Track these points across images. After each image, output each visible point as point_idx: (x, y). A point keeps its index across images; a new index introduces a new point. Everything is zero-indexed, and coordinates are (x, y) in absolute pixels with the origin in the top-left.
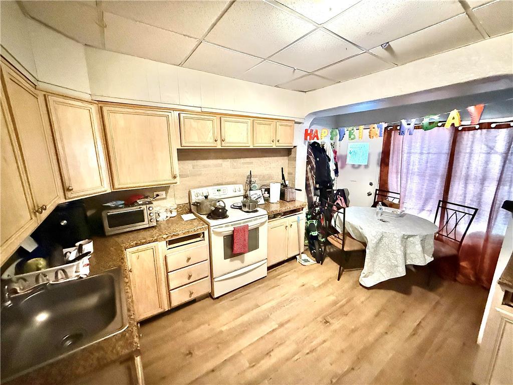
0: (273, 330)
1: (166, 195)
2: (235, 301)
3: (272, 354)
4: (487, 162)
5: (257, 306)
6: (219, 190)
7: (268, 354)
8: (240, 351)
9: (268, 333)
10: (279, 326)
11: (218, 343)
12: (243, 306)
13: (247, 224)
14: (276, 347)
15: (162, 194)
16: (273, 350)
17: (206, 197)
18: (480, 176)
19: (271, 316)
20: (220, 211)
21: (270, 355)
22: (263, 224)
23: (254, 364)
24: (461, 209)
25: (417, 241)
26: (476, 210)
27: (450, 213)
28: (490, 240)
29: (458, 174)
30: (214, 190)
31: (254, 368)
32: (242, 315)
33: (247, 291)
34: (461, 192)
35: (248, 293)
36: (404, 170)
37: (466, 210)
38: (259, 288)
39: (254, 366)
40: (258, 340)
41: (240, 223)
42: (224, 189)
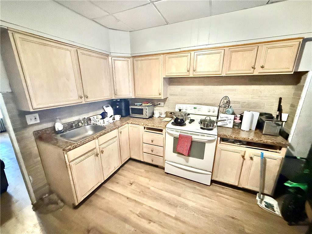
0: (169, 216)
1: (164, 105)
2: (173, 182)
3: (152, 223)
5: (179, 195)
6: (196, 108)
7: (150, 220)
8: (143, 204)
9: (164, 213)
10: (174, 217)
11: (142, 191)
12: (172, 188)
13: (191, 135)
14: (157, 223)
15: (162, 104)
16: (154, 222)
17: (180, 110)
19: (178, 208)
20: (179, 120)
21: (150, 223)
22: (210, 141)
23: (140, 216)
30: (192, 107)
31: (138, 217)
32: (166, 191)
33: (185, 183)
35: (184, 185)
38: (195, 188)
39: (139, 216)
40: (156, 210)
41: (188, 133)
42: (200, 108)
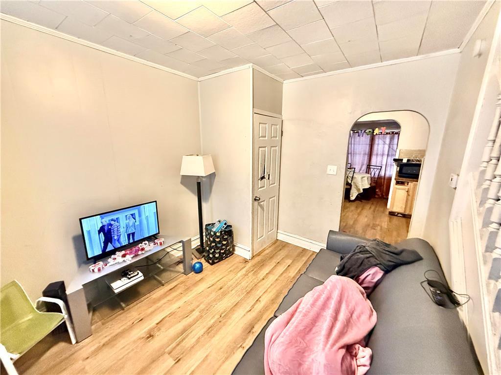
4: (384, 148)
18: (382, 153)
24: (375, 167)
25: (366, 178)
26: (381, 167)
27: (372, 169)
28: (386, 178)
29: (374, 153)
34: (375, 161)
36: (352, 152)
37: (377, 168)
